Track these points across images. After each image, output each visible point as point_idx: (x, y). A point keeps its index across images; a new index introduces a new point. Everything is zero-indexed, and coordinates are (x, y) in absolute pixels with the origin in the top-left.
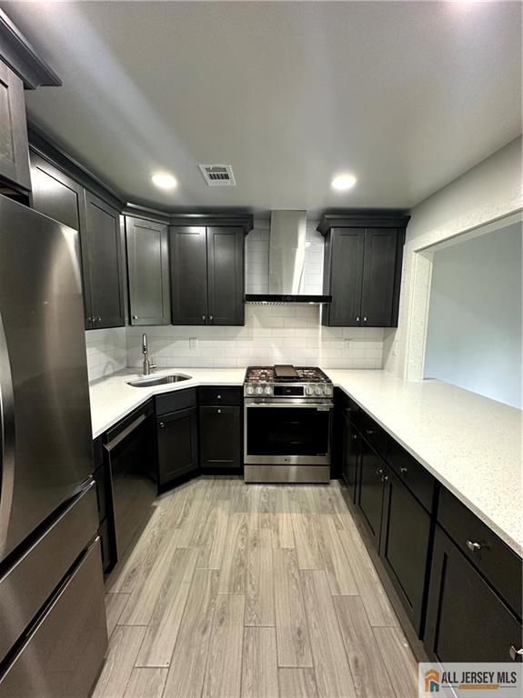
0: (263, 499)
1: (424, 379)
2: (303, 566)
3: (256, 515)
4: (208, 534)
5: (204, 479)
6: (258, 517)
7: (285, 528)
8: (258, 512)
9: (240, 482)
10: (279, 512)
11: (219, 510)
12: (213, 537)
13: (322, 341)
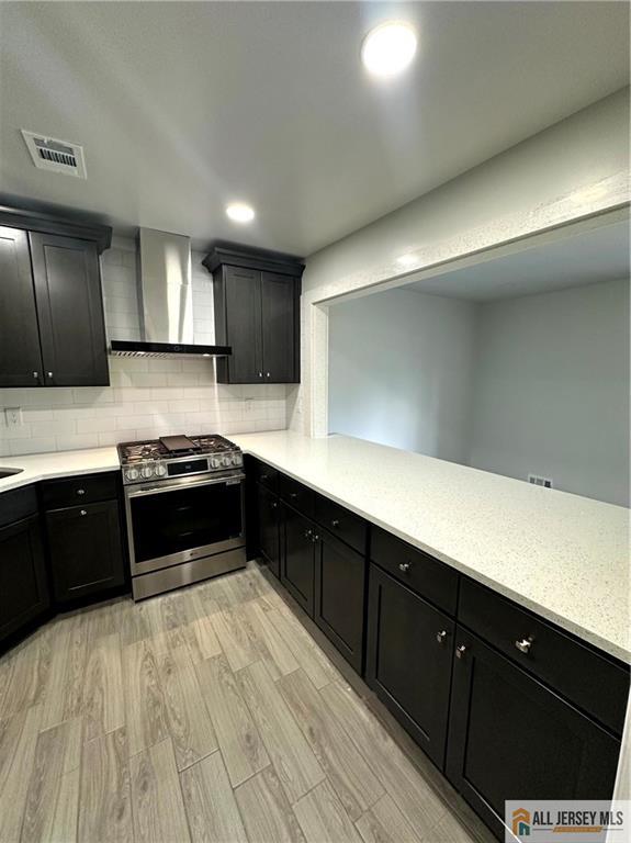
0: (166, 613)
1: (329, 434)
2: (236, 668)
3: (162, 635)
4: (92, 691)
5: (63, 619)
6: (166, 637)
7: (204, 636)
8: (164, 631)
9: (127, 603)
10: (193, 620)
11: (103, 651)
12: (101, 690)
13: (219, 401)
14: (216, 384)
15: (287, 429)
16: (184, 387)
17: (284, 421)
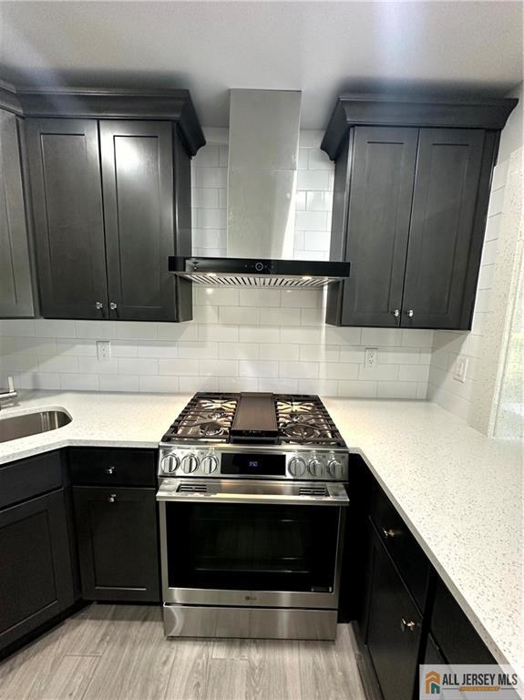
13: (327, 349)
14: (324, 324)
15: (428, 399)
16: (280, 327)
17: (425, 386)
